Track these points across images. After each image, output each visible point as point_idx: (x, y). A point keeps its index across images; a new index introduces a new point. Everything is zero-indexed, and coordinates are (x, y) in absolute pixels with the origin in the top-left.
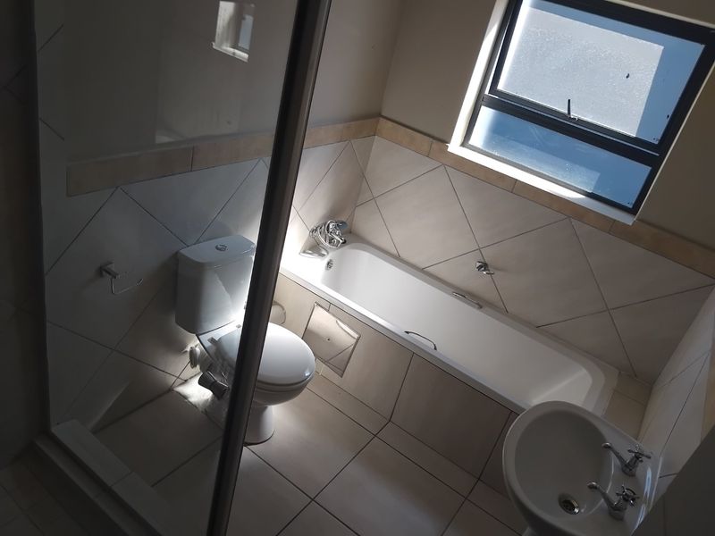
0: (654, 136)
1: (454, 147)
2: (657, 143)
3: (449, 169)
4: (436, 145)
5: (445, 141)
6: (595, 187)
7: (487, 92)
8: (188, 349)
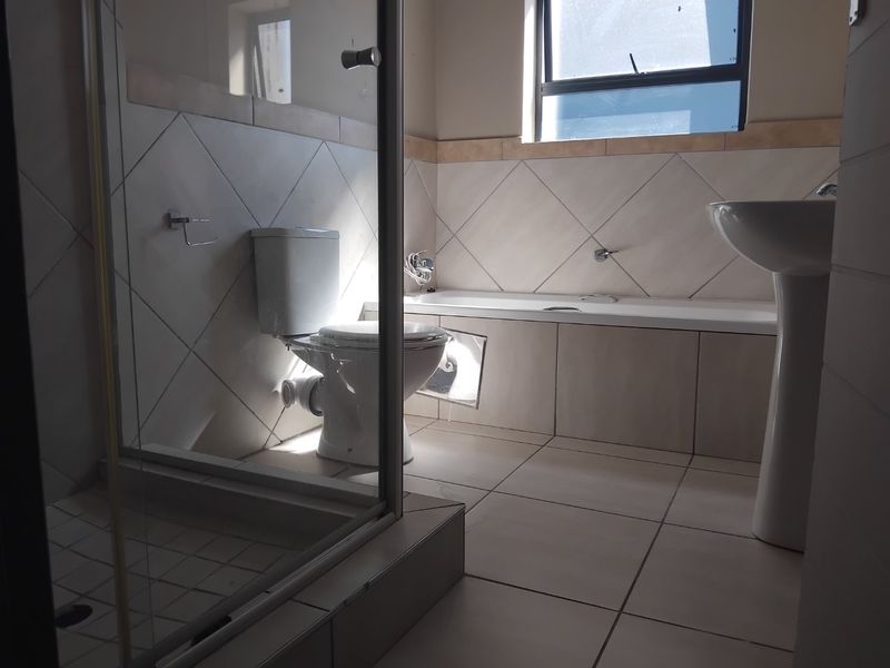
0: (729, 57)
1: (527, 136)
2: (735, 62)
3: (528, 162)
4: (507, 144)
5: (516, 135)
6: (691, 126)
7: (543, 81)
8: (279, 389)
